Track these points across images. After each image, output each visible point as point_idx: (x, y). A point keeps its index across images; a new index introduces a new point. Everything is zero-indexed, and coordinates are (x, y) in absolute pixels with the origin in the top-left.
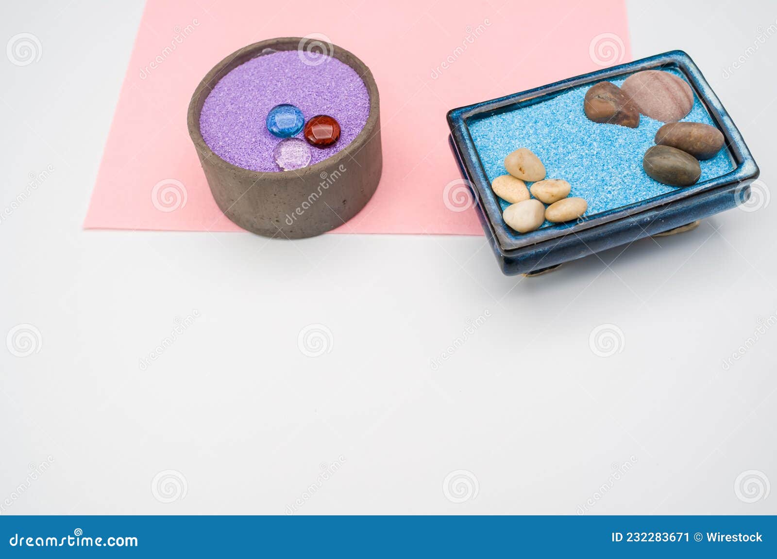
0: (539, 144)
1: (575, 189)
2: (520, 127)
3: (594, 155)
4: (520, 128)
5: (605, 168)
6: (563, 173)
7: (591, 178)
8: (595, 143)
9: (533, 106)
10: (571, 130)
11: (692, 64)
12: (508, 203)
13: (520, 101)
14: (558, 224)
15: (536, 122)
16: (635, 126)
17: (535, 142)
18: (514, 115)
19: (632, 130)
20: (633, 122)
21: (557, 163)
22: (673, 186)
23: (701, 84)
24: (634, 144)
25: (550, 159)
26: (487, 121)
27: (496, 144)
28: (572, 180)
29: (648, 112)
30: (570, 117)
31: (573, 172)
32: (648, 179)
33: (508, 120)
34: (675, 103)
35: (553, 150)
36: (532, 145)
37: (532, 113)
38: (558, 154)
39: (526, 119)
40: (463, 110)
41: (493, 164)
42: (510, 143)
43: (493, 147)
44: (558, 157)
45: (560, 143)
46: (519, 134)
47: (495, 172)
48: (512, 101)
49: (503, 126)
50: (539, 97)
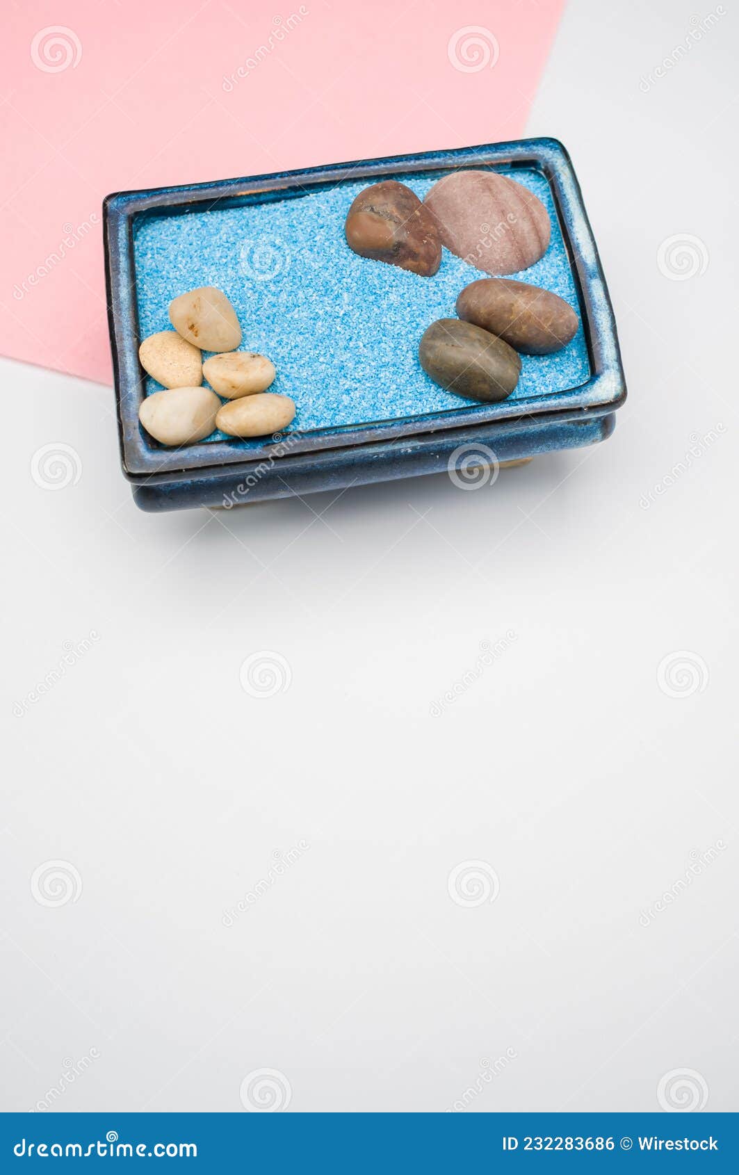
0: (248, 280)
1: (287, 376)
2: (227, 242)
3: (338, 317)
4: (227, 245)
5: (351, 344)
6: (272, 344)
7: (321, 359)
8: (345, 295)
9: (264, 206)
10: (313, 264)
11: (567, 171)
12: (162, 387)
13: (239, 194)
14: (234, 440)
16: (428, 273)
17: (243, 276)
18: (224, 218)
19: (420, 278)
20: (424, 265)
21: (269, 322)
22: (465, 399)
23: (572, 210)
24: (414, 308)
25: (258, 313)
26: (175, 223)
27: (175, 270)
28: (286, 360)
29: (462, 247)
30: (317, 239)
31: (293, 344)
32: (422, 377)
33: (210, 227)
34: (510, 240)
35: (270, 296)
36: (236, 280)
37: (256, 218)
38: (276, 305)
39: (242, 230)
40: (133, 197)
41: (160, 305)
42: (200, 272)
43: (169, 273)
44: (275, 310)
45: (287, 285)
46: (221, 257)
47: (158, 321)
48: (224, 191)
49: (197, 236)
50: (274, 192)
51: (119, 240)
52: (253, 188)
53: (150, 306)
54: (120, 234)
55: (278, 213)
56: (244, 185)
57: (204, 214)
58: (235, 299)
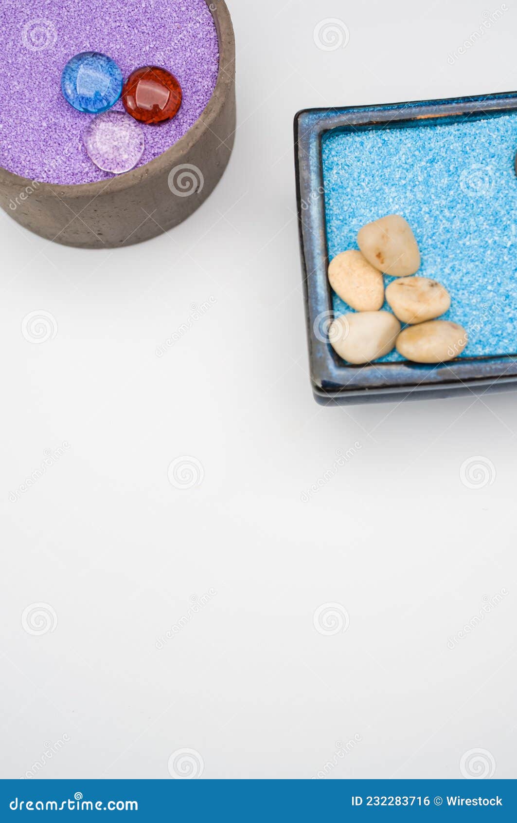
0: (425, 203)
1: (458, 302)
2: (406, 163)
4: (406, 166)
7: (489, 287)
9: (438, 128)
12: (349, 309)
13: (419, 117)
14: (410, 364)
15: (432, 161)
17: (420, 200)
18: (403, 138)
21: (443, 247)
25: (434, 238)
26: (357, 139)
27: (359, 187)
28: (459, 286)
31: (465, 271)
33: (390, 146)
35: (444, 221)
36: (414, 203)
37: (432, 140)
38: (450, 231)
39: (420, 151)
40: (324, 114)
41: (345, 222)
42: (381, 192)
43: (352, 190)
44: (449, 236)
45: (460, 211)
46: (400, 178)
47: (343, 238)
48: (404, 113)
49: (379, 155)
50: (450, 117)
51: (310, 158)
52: (432, 112)
53: (336, 221)
54: (311, 152)
55: (452, 137)
56: (424, 108)
57: (384, 131)
58: (413, 222)
